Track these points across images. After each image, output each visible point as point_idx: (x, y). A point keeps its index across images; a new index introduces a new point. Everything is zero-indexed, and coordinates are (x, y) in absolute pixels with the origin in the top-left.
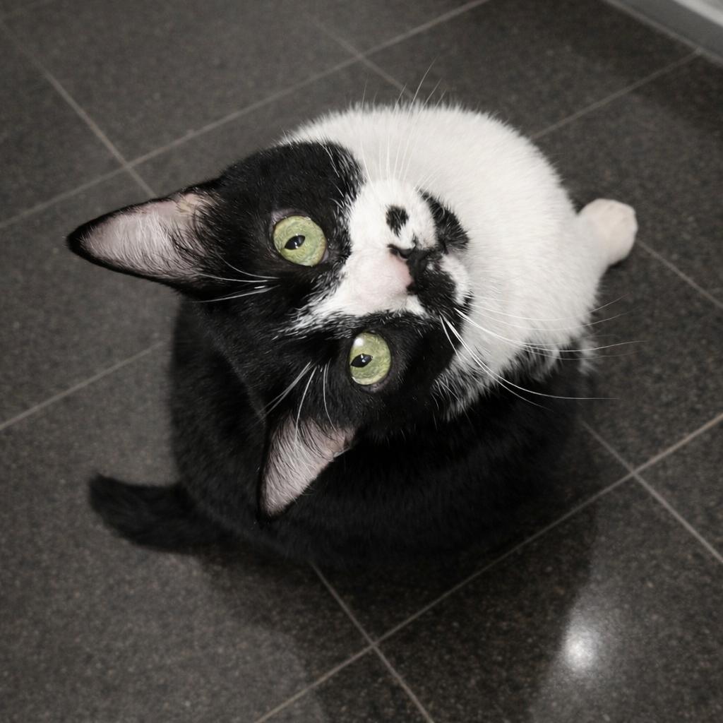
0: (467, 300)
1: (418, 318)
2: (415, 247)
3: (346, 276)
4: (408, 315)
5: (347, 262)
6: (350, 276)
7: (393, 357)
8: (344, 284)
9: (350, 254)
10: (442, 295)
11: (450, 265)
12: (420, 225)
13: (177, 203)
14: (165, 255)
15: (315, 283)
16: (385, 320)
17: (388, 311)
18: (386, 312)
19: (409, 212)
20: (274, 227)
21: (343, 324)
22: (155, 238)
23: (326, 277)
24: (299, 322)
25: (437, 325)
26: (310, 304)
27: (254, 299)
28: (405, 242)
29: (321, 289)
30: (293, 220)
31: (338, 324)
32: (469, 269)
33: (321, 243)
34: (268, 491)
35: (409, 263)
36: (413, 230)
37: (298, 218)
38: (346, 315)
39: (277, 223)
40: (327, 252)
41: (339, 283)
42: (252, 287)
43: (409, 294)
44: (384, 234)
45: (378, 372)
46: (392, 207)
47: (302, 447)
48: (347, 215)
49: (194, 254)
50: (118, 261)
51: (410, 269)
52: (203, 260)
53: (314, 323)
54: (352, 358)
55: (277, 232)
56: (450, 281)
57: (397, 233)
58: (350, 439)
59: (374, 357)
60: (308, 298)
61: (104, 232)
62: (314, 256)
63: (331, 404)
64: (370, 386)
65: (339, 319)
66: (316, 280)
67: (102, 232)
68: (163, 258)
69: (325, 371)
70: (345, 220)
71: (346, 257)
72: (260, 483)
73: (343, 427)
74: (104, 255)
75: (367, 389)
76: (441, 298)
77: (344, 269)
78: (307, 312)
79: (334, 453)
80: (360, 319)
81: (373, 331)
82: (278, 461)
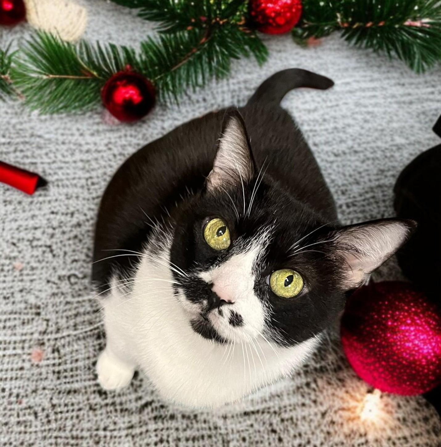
0: (177, 293)
1: (201, 271)
2: (219, 309)
3: (251, 274)
4: (207, 269)
5: (254, 283)
6: (249, 275)
7: (205, 242)
8: (250, 270)
9: (254, 288)
10: (192, 289)
11: (195, 308)
12: (221, 323)
13: (365, 273)
14: (358, 240)
15: (266, 263)
16: (219, 261)
17: (219, 266)
18: (220, 265)
19: (231, 327)
20: (304, 284)
21: (240, 247)
22: (368, 247)
23: (262, 269)
24: (266, 237)
25: (188, 272)
26: (264, 249)
27: (296, 239)
28: (225, 309)
29: (262, 261)
30: (296, 293)
31: (244, 245)
32: (185, 311)
33: (275, 287)
34: (239, 131)
35: (218, 298)
36: (224, 318)
37: (294, 295)
38: (241, 252)
39: (303, 287)
40: (268, 283)
41: (253, 269)
42: (301, 244)
43: (211, 281)
44: (240, 308)
45: (209, 229)
46: (242, 325)
47: (234, 167)
48: (265, 308)
49: (342, 248)
50: (383, 225)
51: (217, 295)
52: (336, 248)
53: (257, 240)
54: (227, 231)
55: (302, 282)
56: (190, 300)
57: (232, 312)
58: (209, 184)
59: (216, 237)
60: (266, 252)
61: (398, 239)
62: (275, 278)
63: (227, 199)
64: (211, 219)
65: (244, 248)
66: (267, 265)
67: (400, 238)
68: (358, 238)
69: (238, 216)
70: (264, 305)
71: (255, 285)
72: (245, 133)
73: (216, 188)
74: (393, 225)
75: (211, 217)
76: (191, 287)
77: (254, 278)
78: (264, 244)
79: (214, 171)
80: (232, 255)
81: (222, 251)
82: (242, 152)
